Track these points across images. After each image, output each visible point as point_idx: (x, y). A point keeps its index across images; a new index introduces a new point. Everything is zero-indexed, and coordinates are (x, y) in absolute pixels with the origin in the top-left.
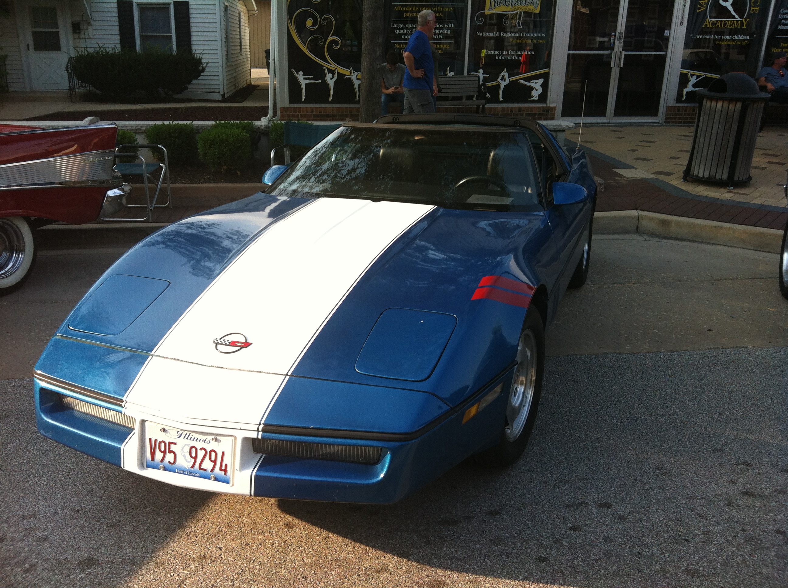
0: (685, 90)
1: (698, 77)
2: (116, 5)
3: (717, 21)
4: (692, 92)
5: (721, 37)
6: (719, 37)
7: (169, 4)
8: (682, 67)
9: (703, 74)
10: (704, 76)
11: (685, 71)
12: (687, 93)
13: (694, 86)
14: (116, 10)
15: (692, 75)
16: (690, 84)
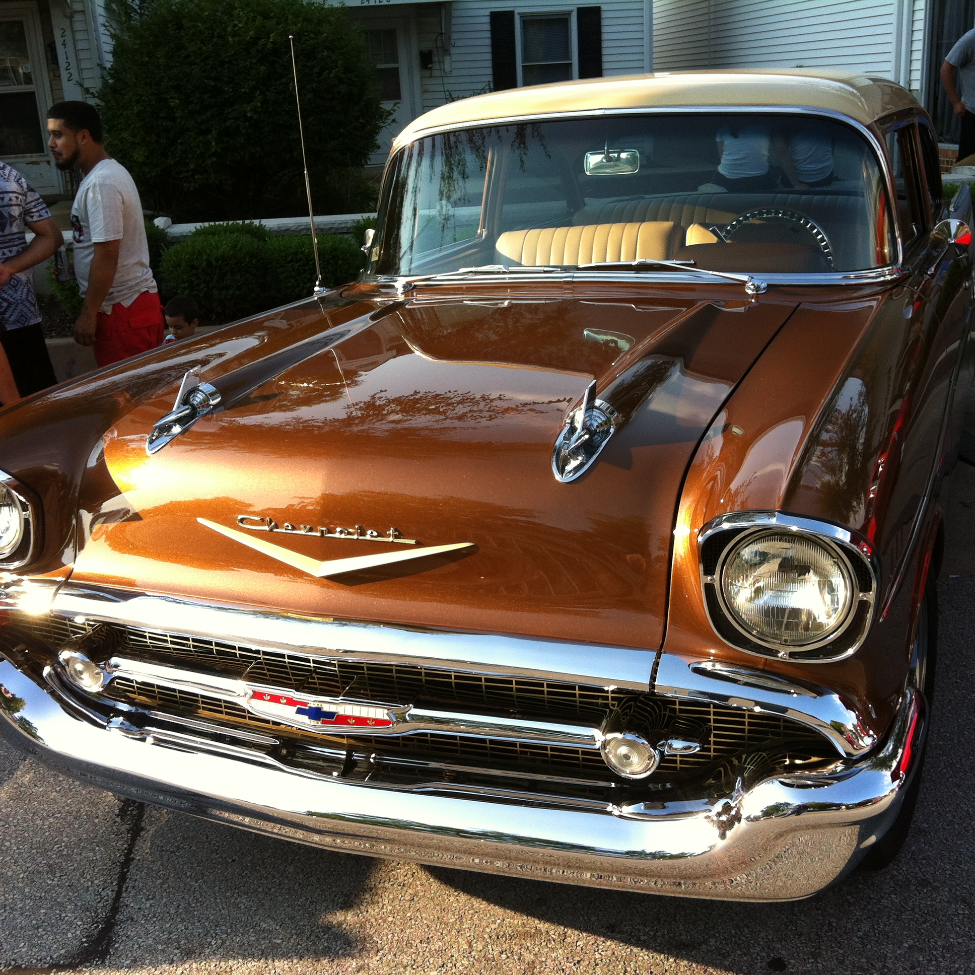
2: (488, 20)
7: (569, 13)
14: (488, 27)
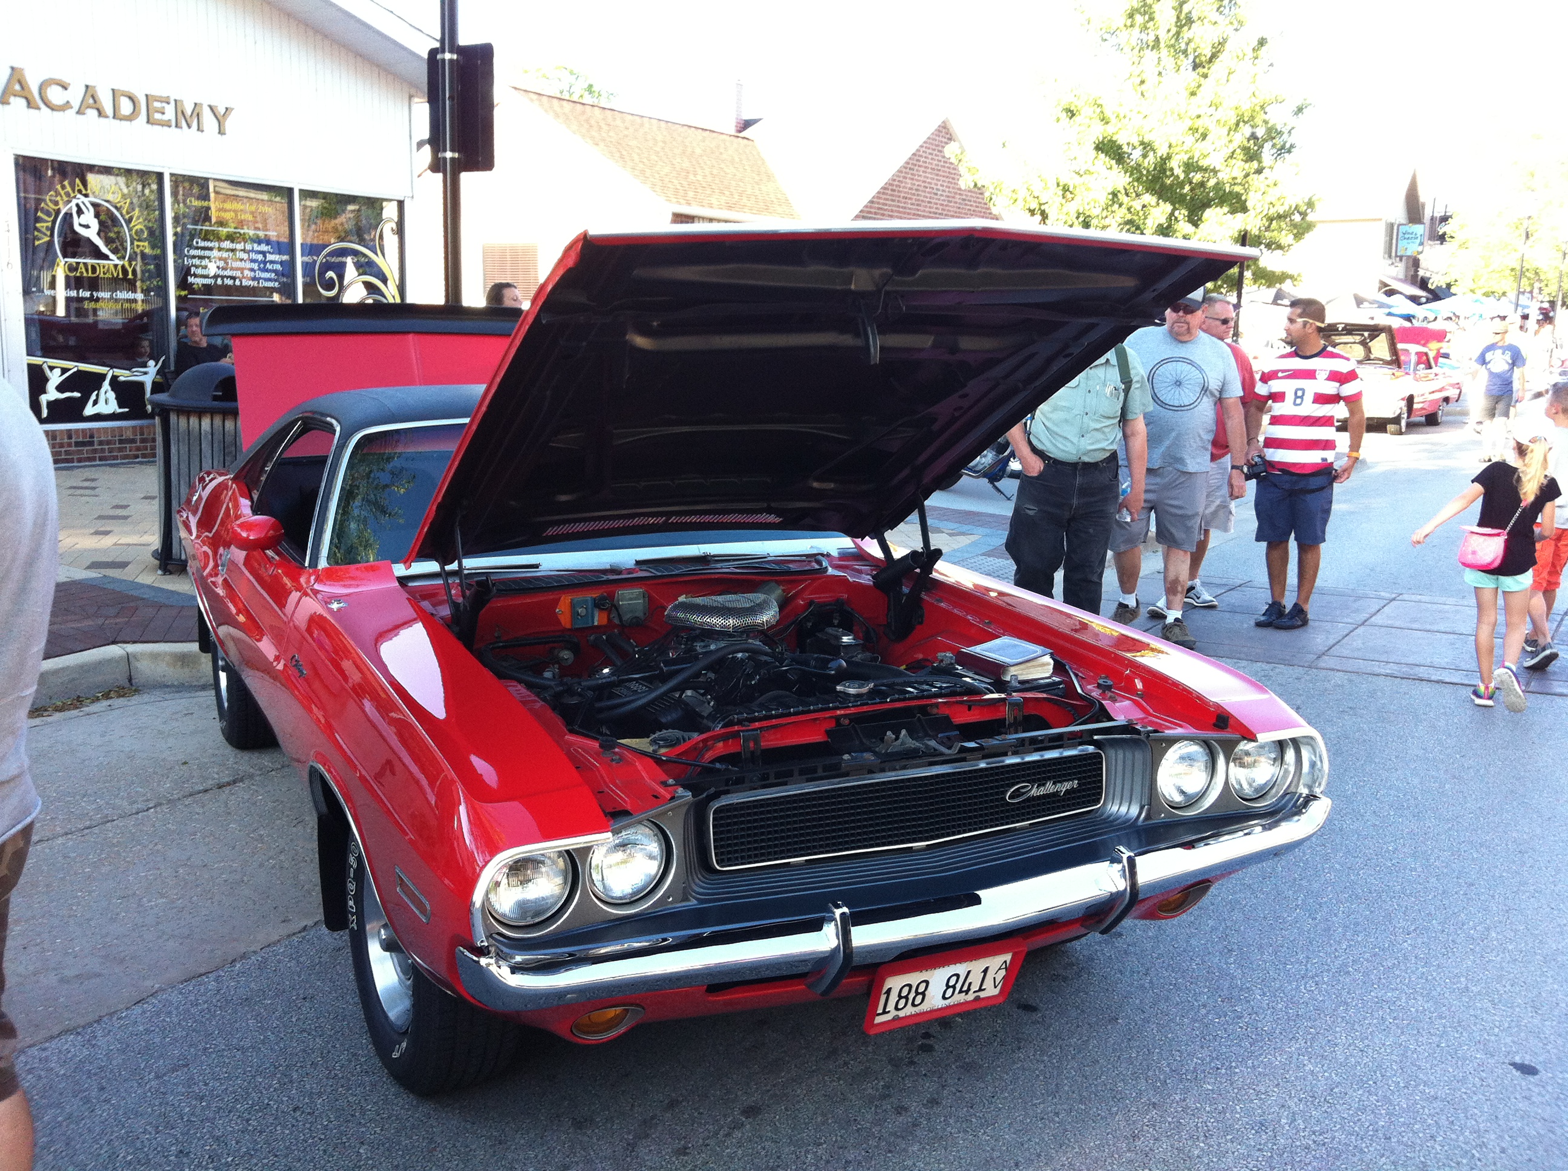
0: (44, 399)
1: (64, 371)
3: (78, 264)
4: (56, 401)
5: (92, 295)
6: (87, 294)
8: (30, 353)
9: (74, 366)
10: (75, 369)
11: (37, 360)
12: (50, 404)
13: (60, 388)
15: (51, 368)
16: (51, 386)
